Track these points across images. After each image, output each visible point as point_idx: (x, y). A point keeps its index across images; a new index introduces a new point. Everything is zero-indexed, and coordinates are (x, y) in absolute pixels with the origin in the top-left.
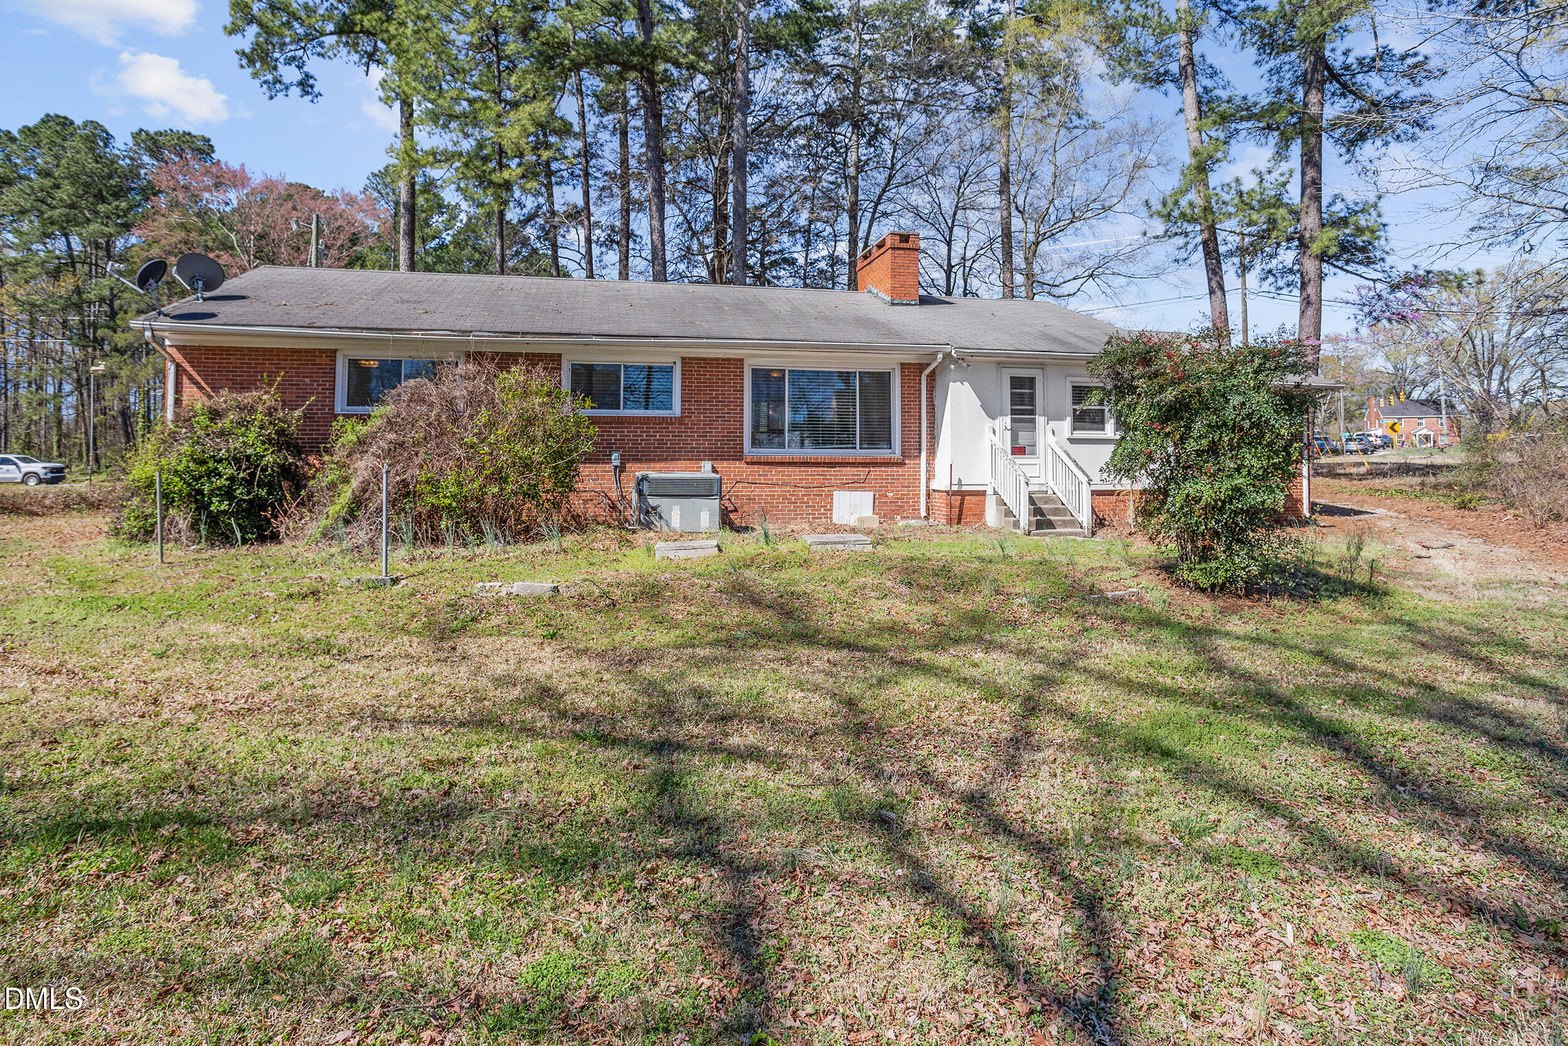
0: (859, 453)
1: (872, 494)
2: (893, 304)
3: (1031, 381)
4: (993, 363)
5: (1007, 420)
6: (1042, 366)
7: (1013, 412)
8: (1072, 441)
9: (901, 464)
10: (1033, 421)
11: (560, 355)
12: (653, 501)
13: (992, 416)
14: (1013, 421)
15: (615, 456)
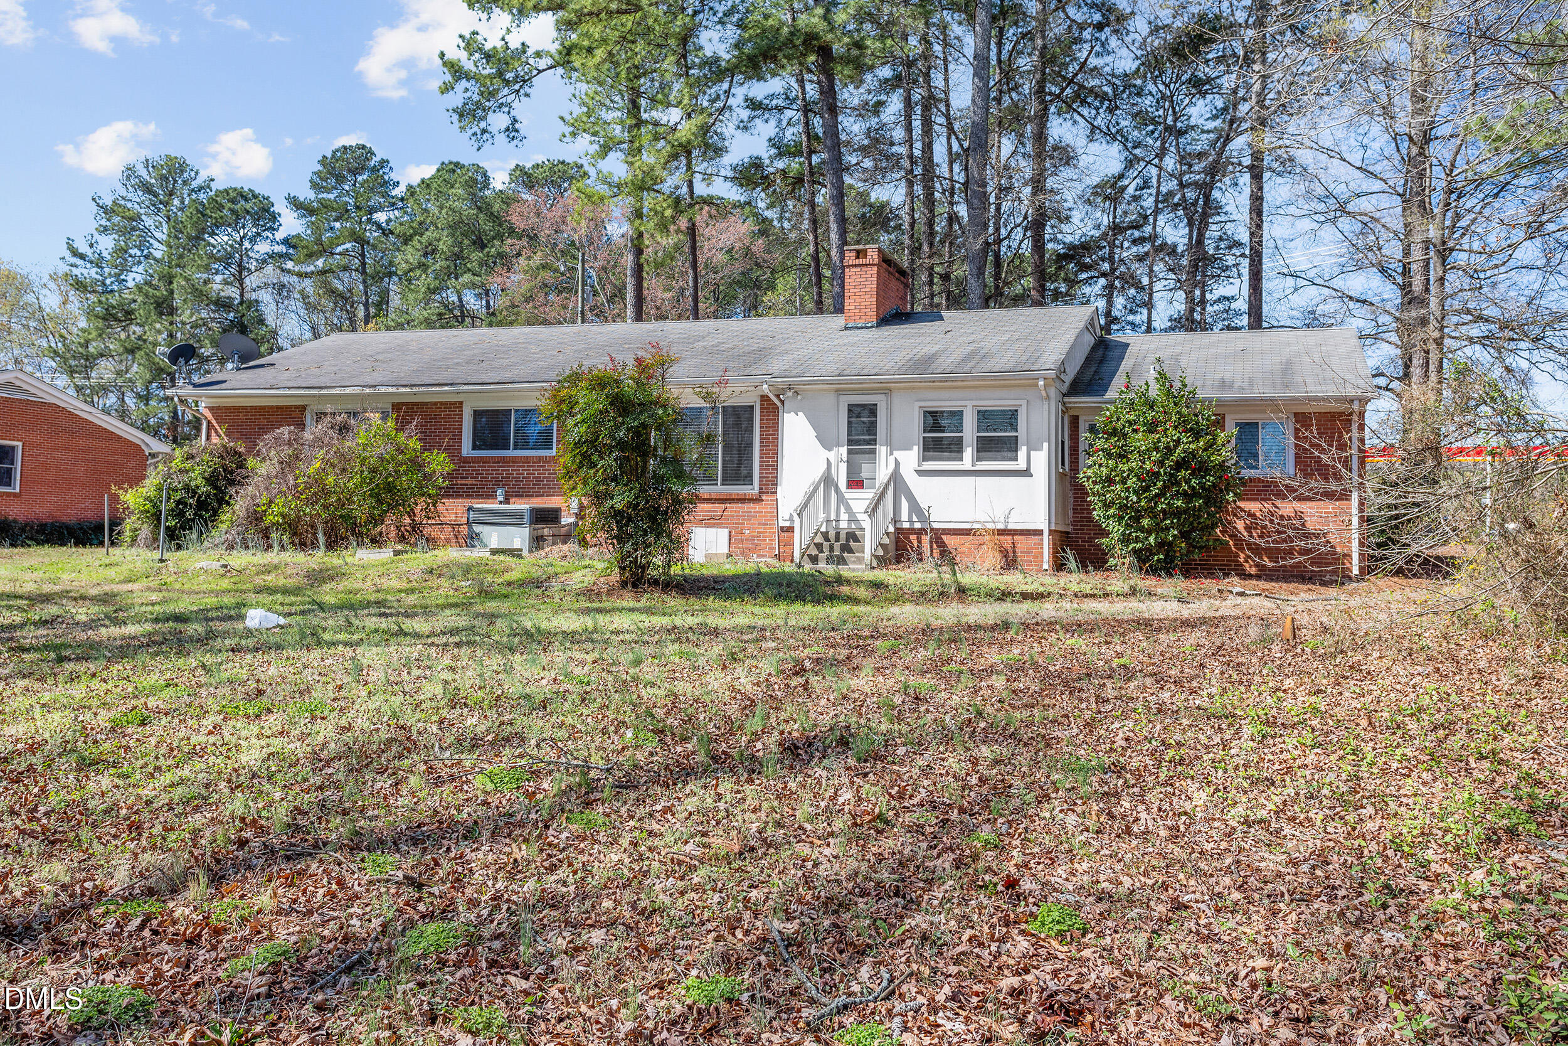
0: (719, 489)
1: (726, 532)
2: (846, 328)
3: (872, 410)
4: (829, 390)
5: (843, 451)
6: (887, 391)
7: (850, 442)
8: (921, 473)
9: (758, 500)
10: (874, 452)
11: (461, 403)
12: (477, 528)
13: (827, 445)
14: (850, 452)
15: (499, 492)
